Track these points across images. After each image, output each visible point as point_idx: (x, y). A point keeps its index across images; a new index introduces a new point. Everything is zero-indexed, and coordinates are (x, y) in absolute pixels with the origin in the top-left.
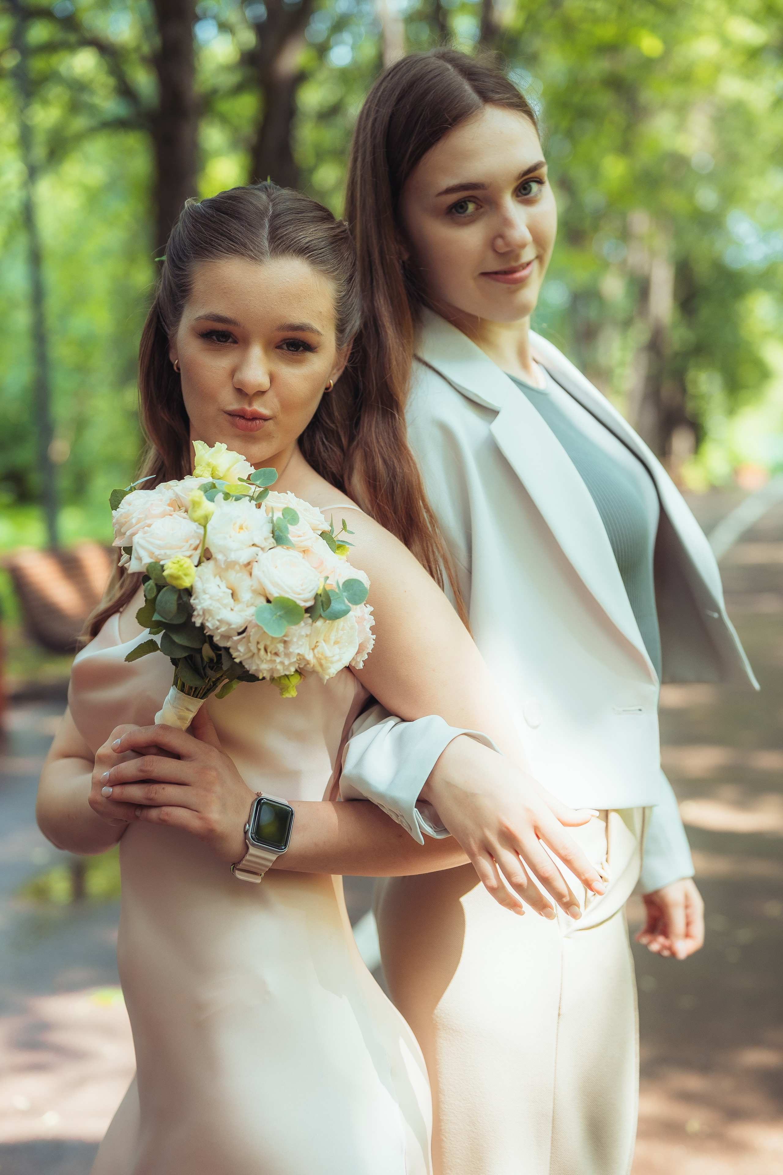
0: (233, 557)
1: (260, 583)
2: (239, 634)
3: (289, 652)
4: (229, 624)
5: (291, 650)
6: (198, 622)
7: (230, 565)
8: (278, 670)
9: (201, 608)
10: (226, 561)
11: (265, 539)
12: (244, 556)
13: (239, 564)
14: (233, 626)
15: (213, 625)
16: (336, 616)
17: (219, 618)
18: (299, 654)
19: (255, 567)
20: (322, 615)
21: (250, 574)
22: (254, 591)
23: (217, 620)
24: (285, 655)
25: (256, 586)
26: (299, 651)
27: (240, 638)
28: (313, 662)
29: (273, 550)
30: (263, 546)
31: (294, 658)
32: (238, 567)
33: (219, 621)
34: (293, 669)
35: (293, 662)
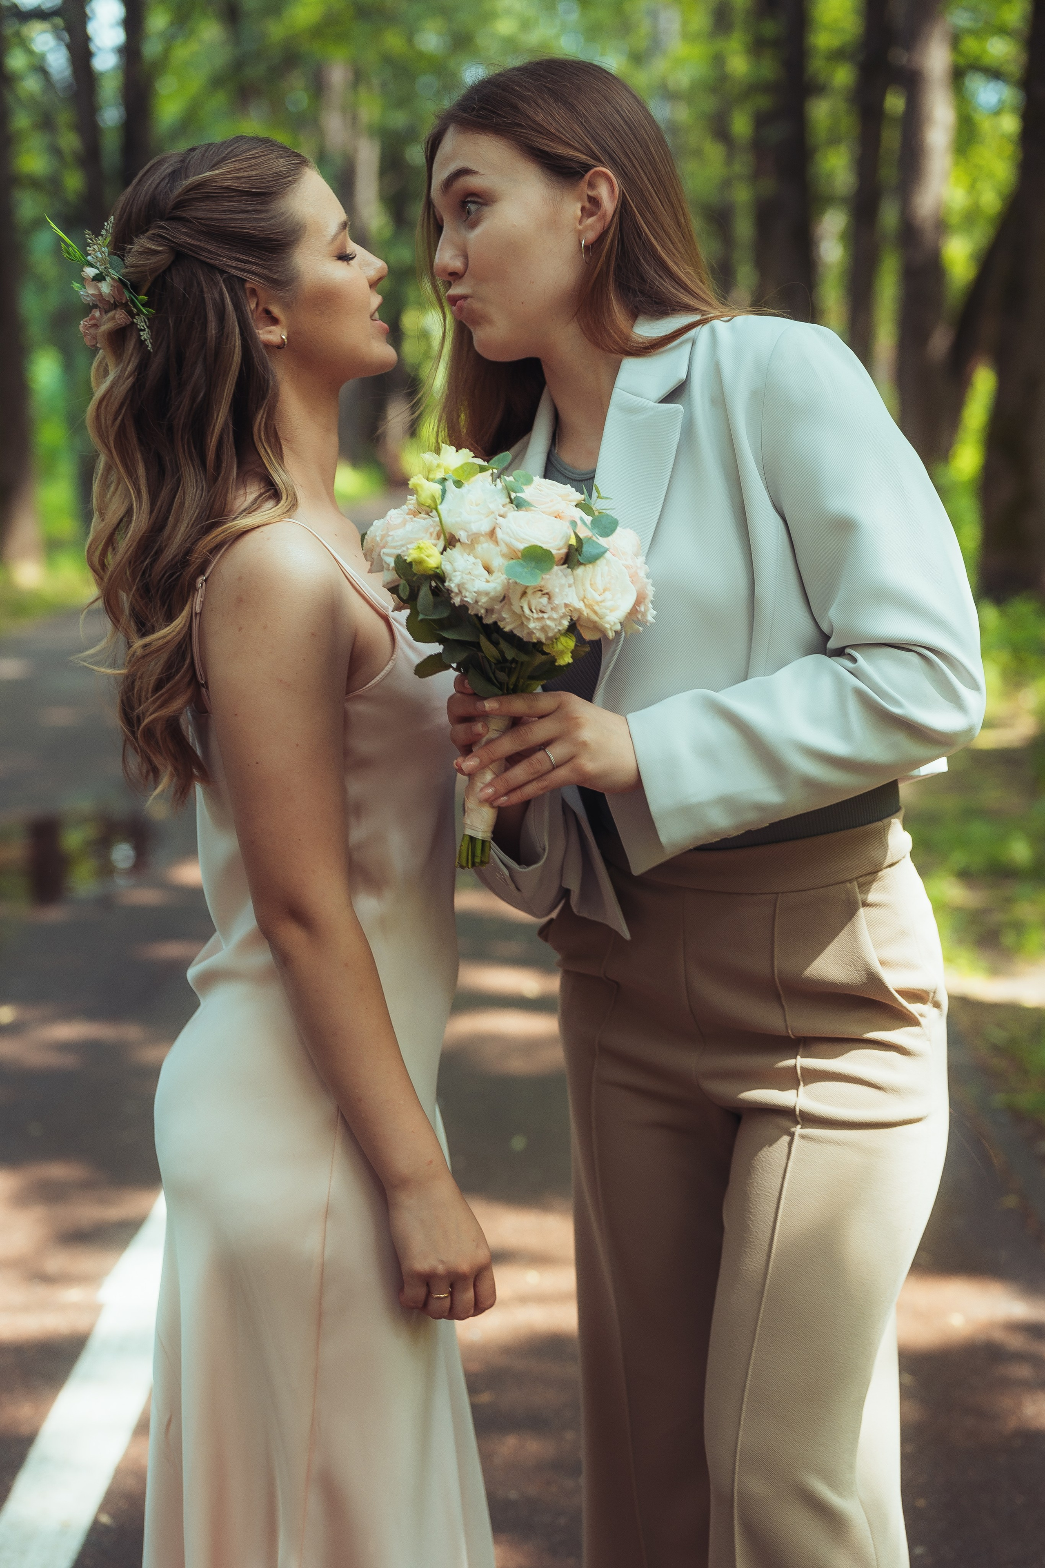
0: (474, 528)
1: (508, 545)
2: (501, 601)
3: (555, 605)
4: (487, 594)
5: (556, 602)
6: (457, 601)
7: (474, 539)
8: (549, 627)
9: (456, 586)
10: (468, 536)
11: (503, 506)
12: (485, 527)
13: (482, 535)
14: (492, 594)
15: (472, 599)
16: (593, 559)
17: (475, 590)
18: (566, 605)
19: (499, 533)
20: (581, 561)
21: (497, 542)
22: (504, 555)
23: (475, 592)
24: (552, 609)
25: (505, 549)
26: (567, 602)
27: (503, 607)
28: (586, 612)
29: (514, 515)
30: (502, 512)
31: (563, 610)
32: (482, 539)
33: (478, 593)
34: (566, 623)
35: (563, 617)
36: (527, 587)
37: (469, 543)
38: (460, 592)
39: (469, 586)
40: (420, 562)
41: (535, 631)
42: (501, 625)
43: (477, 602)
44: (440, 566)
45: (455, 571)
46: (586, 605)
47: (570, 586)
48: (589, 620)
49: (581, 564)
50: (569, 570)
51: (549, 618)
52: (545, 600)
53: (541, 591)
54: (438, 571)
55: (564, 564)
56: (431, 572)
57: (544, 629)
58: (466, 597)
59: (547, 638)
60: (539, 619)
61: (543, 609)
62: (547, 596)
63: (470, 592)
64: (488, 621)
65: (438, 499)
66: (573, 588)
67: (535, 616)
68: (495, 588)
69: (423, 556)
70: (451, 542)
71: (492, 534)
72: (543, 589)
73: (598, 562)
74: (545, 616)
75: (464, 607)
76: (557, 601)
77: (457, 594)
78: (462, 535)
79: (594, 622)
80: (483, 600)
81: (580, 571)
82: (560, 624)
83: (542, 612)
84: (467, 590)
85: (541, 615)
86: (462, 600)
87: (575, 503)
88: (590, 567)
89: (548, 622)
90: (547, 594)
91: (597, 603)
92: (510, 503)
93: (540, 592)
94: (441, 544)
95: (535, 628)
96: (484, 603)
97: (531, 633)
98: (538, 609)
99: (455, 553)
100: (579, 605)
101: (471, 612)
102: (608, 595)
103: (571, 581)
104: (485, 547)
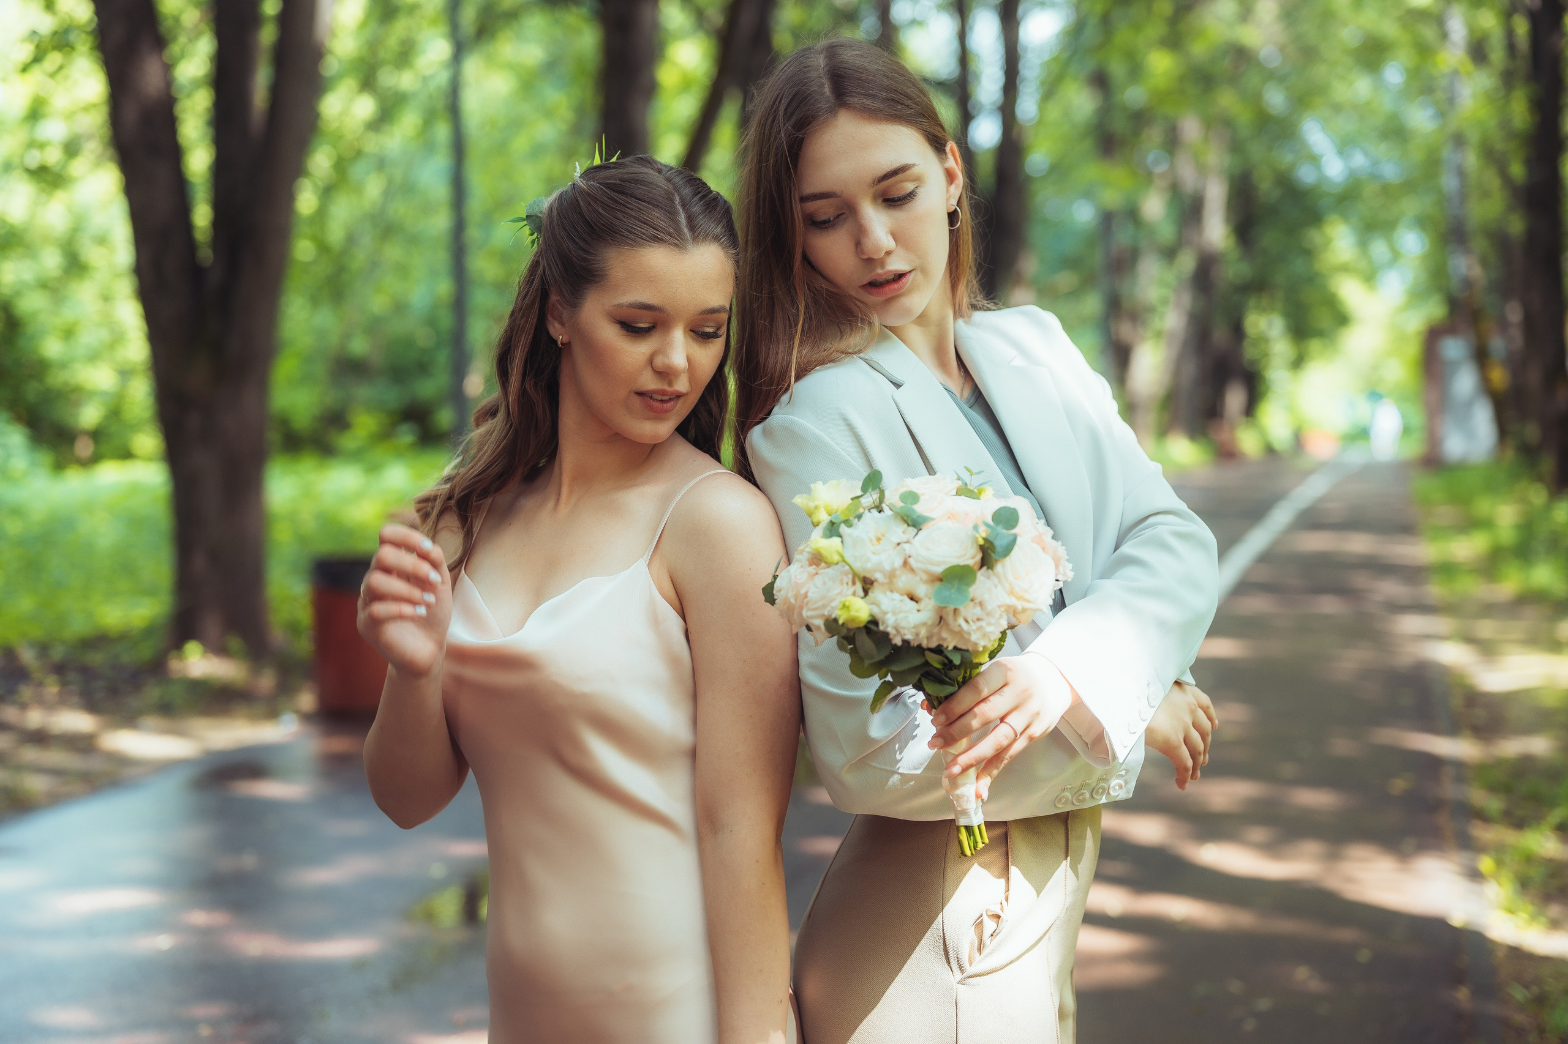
0: (887, 567)
1: (926, 572)
2: (938, 625)
3: (989, 610)
4: (925, 624)
6: (898, 641)
7: (891, 576)
8: (990, 632)
9: (893, 628)
10: (883, 574)
11: (904, 532)
13: (897, 569)
14: (930, 623)
15: (913, 635)
16: (1007, 551)
17: (912, 625)
18: (999, 607)
19: (911, 561)
20: (996, 559)
21: (912, 570)
22: (926, 582)
23: (913, 628)
24: (988, 615)
25: (925, 577)
26: (999, 602)
27: (941, 629)
28: (1018, 604)
29: (917, 536)
30: (906, 540)
31: (998, 612)
32: (898, 572)
33: (915, 627)
35: (999, 617)
37: (887, 579)
38: (898, 632)
39: (903, 624)
40: (852, 619)
41: (978, 642)
42: (945, 644)
43: (917, 635)
44: (870, 614)
45: (885, 613)
46: (1018, 598)
47: (996, 587)
49: (999, 561)
50: (990, 571)
51: (986, 624)
52: (978, 609)
53: (971, 601)
54: (870, 619)
55: (982, 568)
56: (863, 623)
58: (905, 634)
60: (979, 629)
61: (979, 618)
62: (979, 604)
63: (908, 629)
64: (933, 645)
65: (843, 550)
66: (1000, 587)
67: (974, 626)
68: (928, 615)
69: (851, 612)
70: (867, 585)
71: (907, 565)
72: (974, 599)
73: (1013, 552)
74: (983, 624)
75: (906, 643)
76: (989, 606)
77: (895, 634)
78: (878, 575)
80: (923, 632)
81: (999, 567)
82: (999, 625)
83: (979, 621)
84: (904, 628)
85: (979, 624)
86: (902, 638)
88: (1006, 559)
91: (1025, 591)
92: (907, 525)
93: (972, 604)
94: (859, 587)
98: (975, 619)
99: (876, 593)
100: (1010, 600)
101: (914, 644)
103: (996, 580)
104: (903, 579)
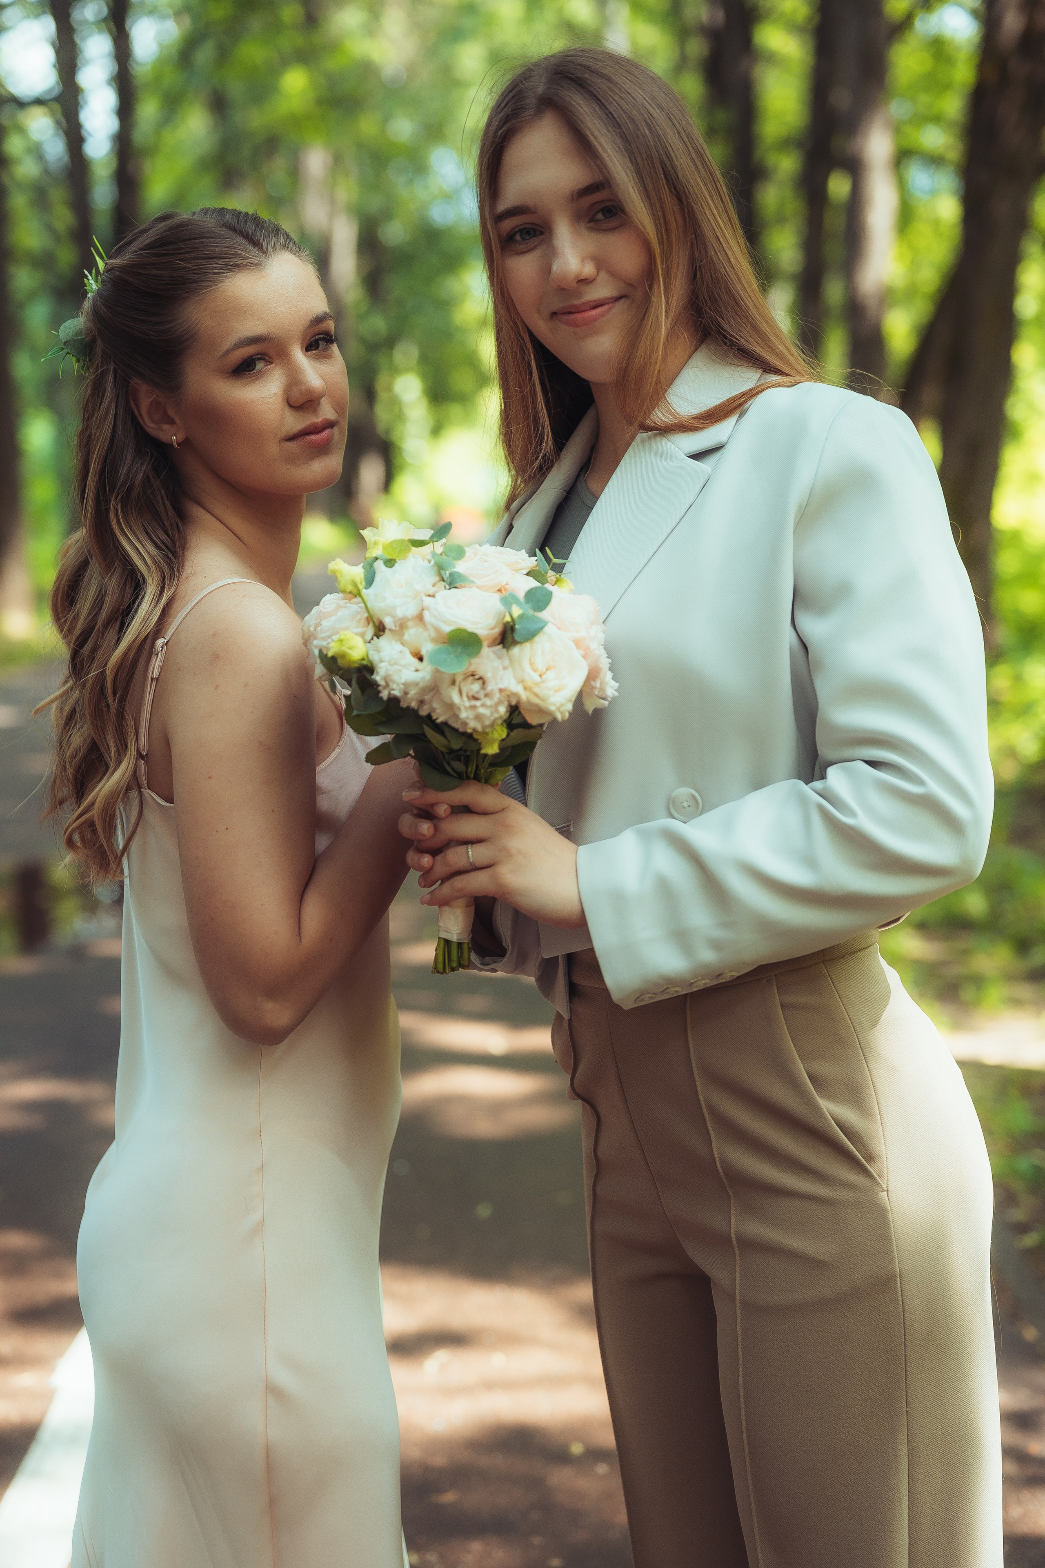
0: (399, 613)
1: (437, 630)
2: (430, 691)
3: (489, 691)
4: (417, 684)
6: (385, 695)
7: (402, 625)
8: (483, 715)
9: (381, 678)
10: (395, 622)
11: (433, 585)
12: (411, 611)
13: (409, 620)
14: (422, 684)
15: (400, 691)
16: (531, 636)
17: (403, 681)
18: (501, 690)
19: (427, 616)
20: (516, 640)
21: (424, 626)
22: (434, 640)
23: (403, 684)
24: (486, 695)
25: (433, 634)
26: (502, 686)
27: (433, 697)
28: (524, 696)
29: (445, 595)
30: (431, 593)
31: (497, 696)
32: (410, 624)
33: (406, 684)
34: (503, 710)
35: (500, 702)
36: (454, 675)
37: (398, 628)
38: (387, 685)
39: (395, 677)
40: (343, 656)
41: (468, 721)
42: (434, 716)
43: (406, 693)
44: (366, 657)
45: (382, 661)
46: (525, 688)
47: (505, 668)
48: (529, 703)
49: (518, 643)
50: (504, 651)
51: (483, 705)
52: (476, 687)
53: (473, 675)
54: (364, 662)
55: (499, 644)
56: (356, 665)
57: (478, 717)
58: (393, 690)
59: (484, 727)
60: (473, 707)
61: (476, 695)
62: (480, 682)
63: (398, 684)
64: (423, 712)
65: (361, 583)
66: (510, 670)
67: (467, 704)
68: (423, 678)
69: (345, 649)
70: (380, 629)
71: (420, 618)
72: (475, 673)
73: (537, 639)
74: (478, 703)
75: (394, 701)
76: (490, 687)
77: (385, 688)
78: (388, 622)
79: (537, 705)
80: (413, 692)
81: (516, 650)
82: (497, 711)
83: (476, 698)
84: (394, 682)
85: (473, 703)
86: (390, 694)
87: (526, 571)
88: (527, 646)
89: (482, 710)
90: (481, 678)
91: (537, 684)
92: (440, 580)
93: (471, 678)
94: (370, 631)
95: (468, 718)
96: (415, 694)
97: (465, 724)
98: (469, 696)
99: (382, 642)
100: (518, 689)
101: (404, 704)
102: (550, 675)
103: (507, 662)
104: (412, 633)
